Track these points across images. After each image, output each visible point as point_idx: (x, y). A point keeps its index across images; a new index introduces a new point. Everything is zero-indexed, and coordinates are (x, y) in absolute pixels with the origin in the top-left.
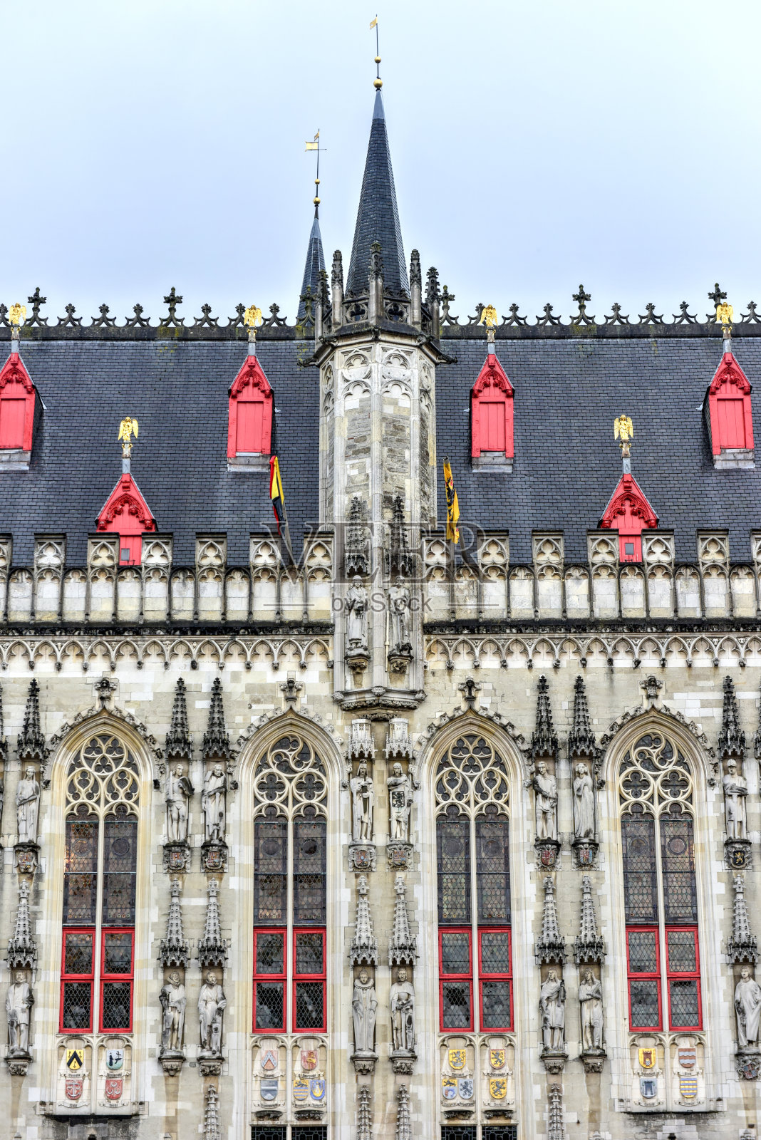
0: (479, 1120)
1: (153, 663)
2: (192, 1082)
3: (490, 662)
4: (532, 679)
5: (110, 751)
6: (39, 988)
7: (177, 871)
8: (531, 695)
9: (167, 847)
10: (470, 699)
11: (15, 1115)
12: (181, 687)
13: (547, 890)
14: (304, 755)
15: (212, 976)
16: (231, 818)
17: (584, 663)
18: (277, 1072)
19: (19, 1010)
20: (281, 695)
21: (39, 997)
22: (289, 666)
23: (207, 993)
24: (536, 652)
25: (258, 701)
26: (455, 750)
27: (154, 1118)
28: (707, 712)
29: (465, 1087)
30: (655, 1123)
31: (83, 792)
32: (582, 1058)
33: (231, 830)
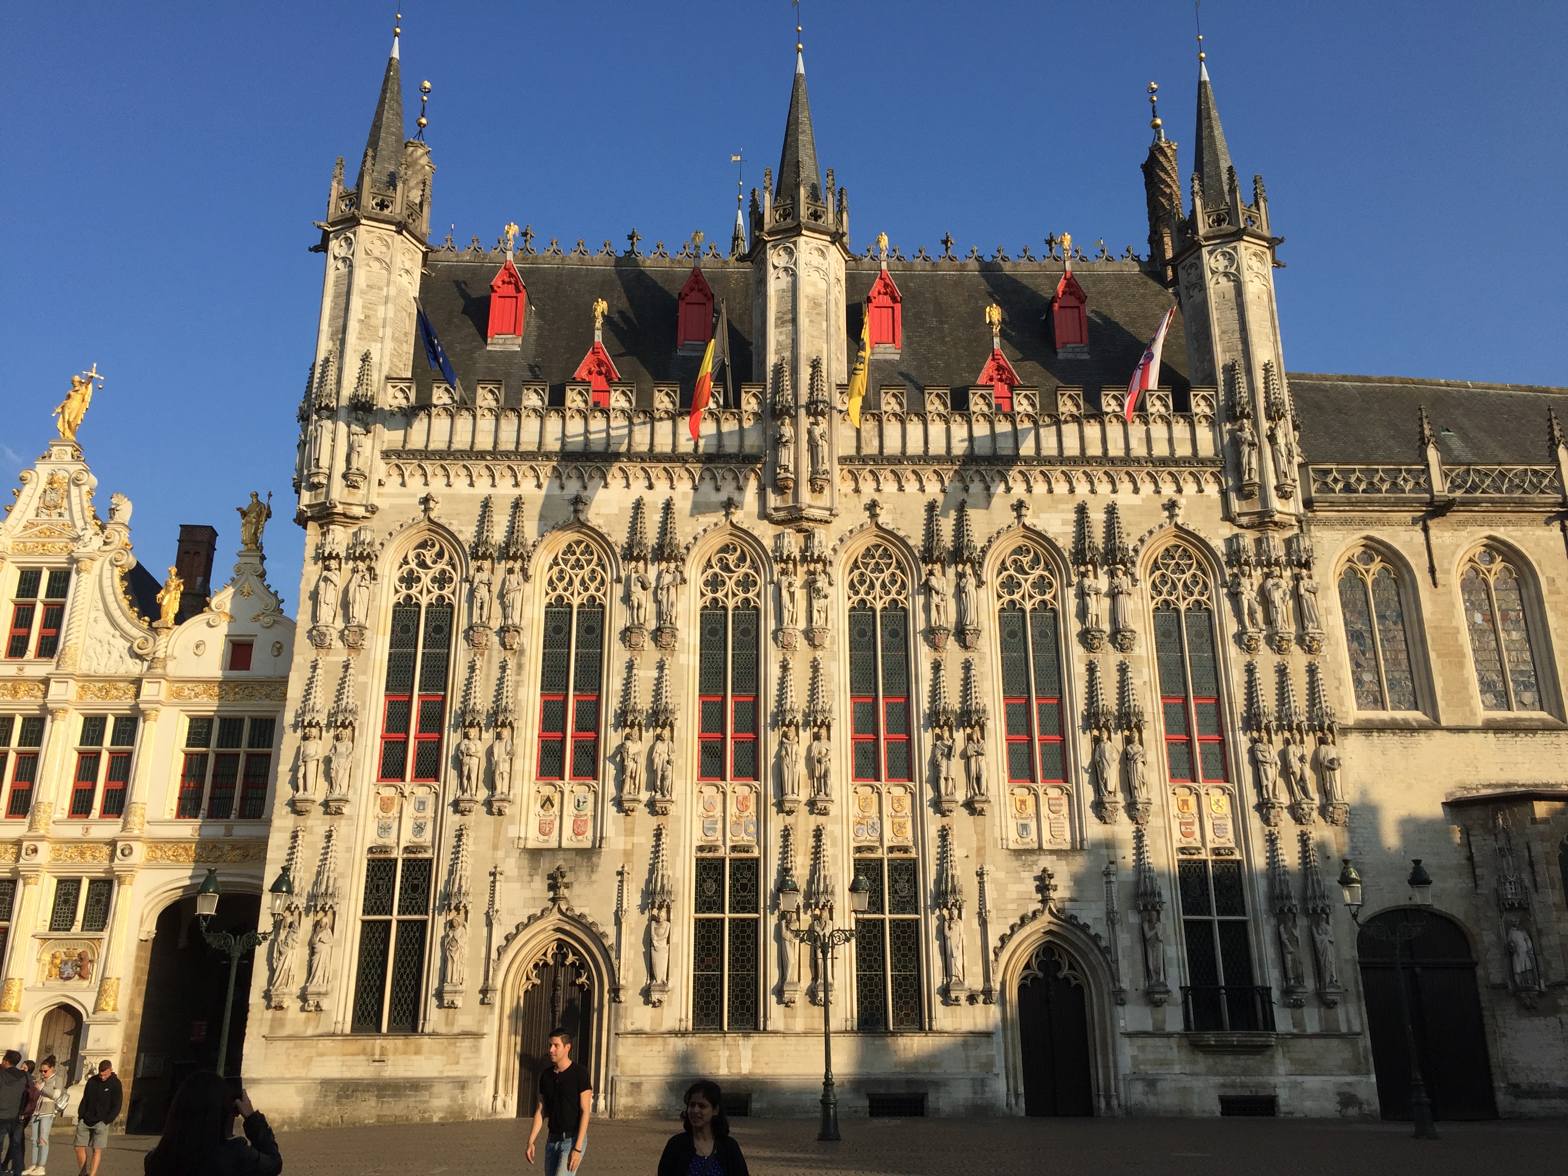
0: (885, 854)
1: (618, 484)
2: (643, 820)
3: (890, 487)
4: (923, 500)
5: (582, 554)
7: (633, 647)
8: (921, 513)
10: (874, 516)
11: (495, 848)
14: (741, 558)
15: (666, 734)
16: (682, 606)
17: (966, 489)
18: (717, 814)
19: (501, 760)
20: (723, 510)
22: (729, 488)
23: (660, 747)
24: (927, 479)
25: (705, 515)
26: (864, 556)
27: (614, 850)
28: (1064, 529)
29: (872, 826)
30: (1031, 858)
31: (561, 586)
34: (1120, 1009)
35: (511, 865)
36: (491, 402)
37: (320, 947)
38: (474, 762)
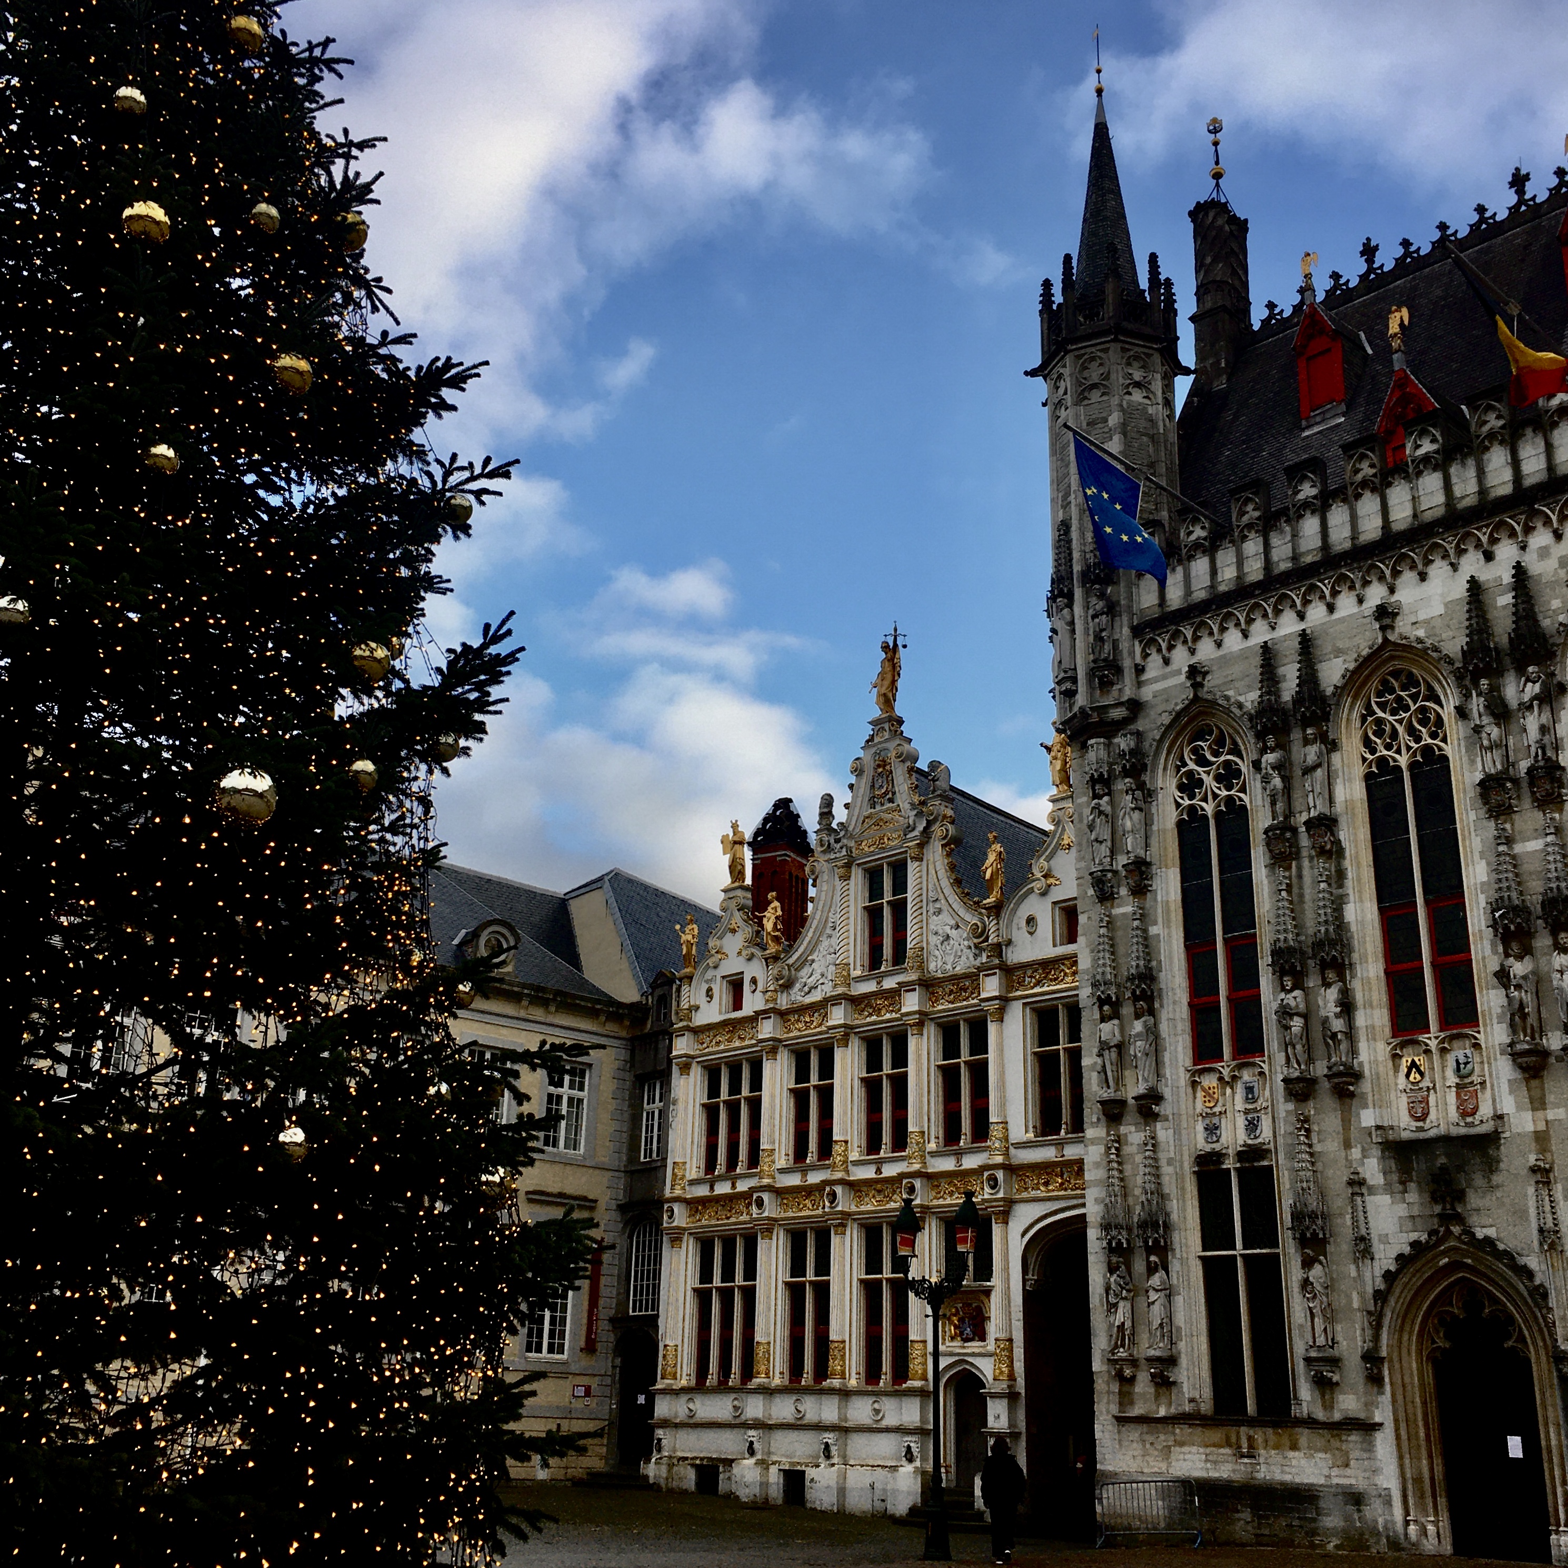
1: (1438, 569)
2: (1561, 1081)
6: (1357, 986)
9: (1482, 783)
11: (1347, 1145)
12: (1474, 587)
15: (1564, 937)
19: (1331, 1015)
27: (1519, 1134)
31: (1379, 743)
35: (1373, 1169)
36: (1252, 513)
37: (1153, 1296)
38: (1297, 1024)
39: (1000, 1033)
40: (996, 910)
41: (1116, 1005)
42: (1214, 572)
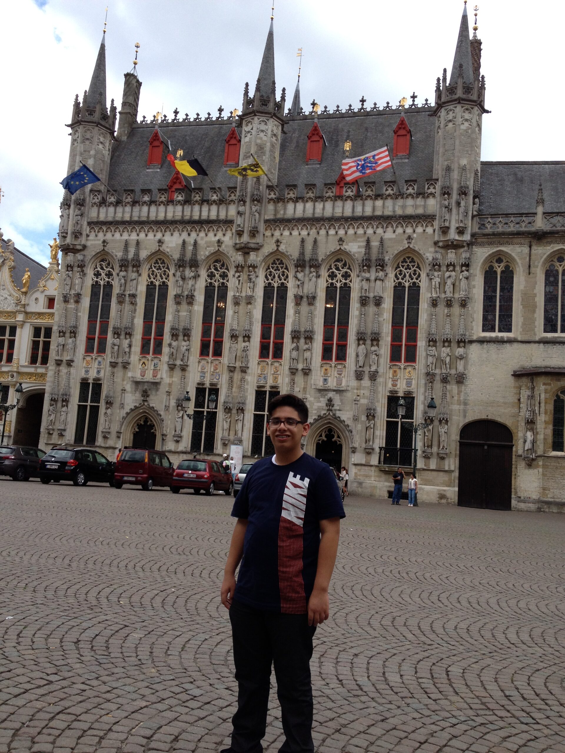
0: (268, 389)
1: (176, 234)
2: (177, 373)
3: (286, 233)
4: (299, 239)
5: (161, 264)
6: (134, 340)
7: (178, 303)
8: (298, 243)
9: (175, 295)
10: (278, 246)
11: (123, 380)
12: (184, 242)
13: (297, 312)
14: (223, 265)
15: (186, 338)
16: (197, 286)
17: (318, 233)
18: (205, 370)
19: (126, 347)
20: (216, 245)
21: (134, 343)
22: (220, 235)
23: (184, 343)
24: (302, 229)
25: (208, 247)
26: (272, 264)
27: (165, 383)
28: (360, 250)
29: (265, 378)
30: (325, 393)
31: (152, 277)
32: (303, 369)
33: (197, 290)
34: (353, 454)
35: (129, 387)
36: (129, 199)
37: (62, 413)
38: (116, 348)
39: (21, 332)
40: (25, 293)
41: (64, 333)
42: (115, 213)
